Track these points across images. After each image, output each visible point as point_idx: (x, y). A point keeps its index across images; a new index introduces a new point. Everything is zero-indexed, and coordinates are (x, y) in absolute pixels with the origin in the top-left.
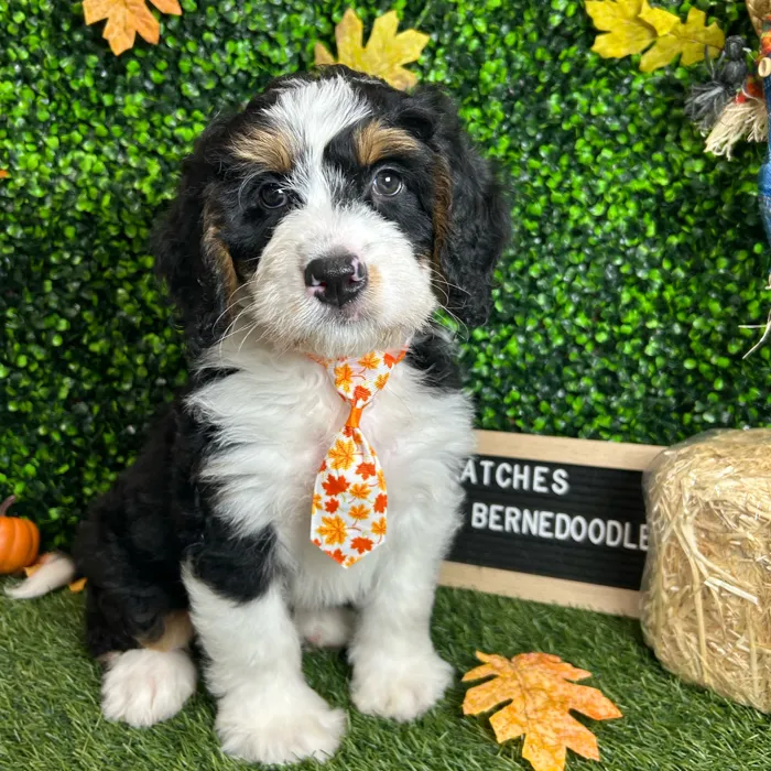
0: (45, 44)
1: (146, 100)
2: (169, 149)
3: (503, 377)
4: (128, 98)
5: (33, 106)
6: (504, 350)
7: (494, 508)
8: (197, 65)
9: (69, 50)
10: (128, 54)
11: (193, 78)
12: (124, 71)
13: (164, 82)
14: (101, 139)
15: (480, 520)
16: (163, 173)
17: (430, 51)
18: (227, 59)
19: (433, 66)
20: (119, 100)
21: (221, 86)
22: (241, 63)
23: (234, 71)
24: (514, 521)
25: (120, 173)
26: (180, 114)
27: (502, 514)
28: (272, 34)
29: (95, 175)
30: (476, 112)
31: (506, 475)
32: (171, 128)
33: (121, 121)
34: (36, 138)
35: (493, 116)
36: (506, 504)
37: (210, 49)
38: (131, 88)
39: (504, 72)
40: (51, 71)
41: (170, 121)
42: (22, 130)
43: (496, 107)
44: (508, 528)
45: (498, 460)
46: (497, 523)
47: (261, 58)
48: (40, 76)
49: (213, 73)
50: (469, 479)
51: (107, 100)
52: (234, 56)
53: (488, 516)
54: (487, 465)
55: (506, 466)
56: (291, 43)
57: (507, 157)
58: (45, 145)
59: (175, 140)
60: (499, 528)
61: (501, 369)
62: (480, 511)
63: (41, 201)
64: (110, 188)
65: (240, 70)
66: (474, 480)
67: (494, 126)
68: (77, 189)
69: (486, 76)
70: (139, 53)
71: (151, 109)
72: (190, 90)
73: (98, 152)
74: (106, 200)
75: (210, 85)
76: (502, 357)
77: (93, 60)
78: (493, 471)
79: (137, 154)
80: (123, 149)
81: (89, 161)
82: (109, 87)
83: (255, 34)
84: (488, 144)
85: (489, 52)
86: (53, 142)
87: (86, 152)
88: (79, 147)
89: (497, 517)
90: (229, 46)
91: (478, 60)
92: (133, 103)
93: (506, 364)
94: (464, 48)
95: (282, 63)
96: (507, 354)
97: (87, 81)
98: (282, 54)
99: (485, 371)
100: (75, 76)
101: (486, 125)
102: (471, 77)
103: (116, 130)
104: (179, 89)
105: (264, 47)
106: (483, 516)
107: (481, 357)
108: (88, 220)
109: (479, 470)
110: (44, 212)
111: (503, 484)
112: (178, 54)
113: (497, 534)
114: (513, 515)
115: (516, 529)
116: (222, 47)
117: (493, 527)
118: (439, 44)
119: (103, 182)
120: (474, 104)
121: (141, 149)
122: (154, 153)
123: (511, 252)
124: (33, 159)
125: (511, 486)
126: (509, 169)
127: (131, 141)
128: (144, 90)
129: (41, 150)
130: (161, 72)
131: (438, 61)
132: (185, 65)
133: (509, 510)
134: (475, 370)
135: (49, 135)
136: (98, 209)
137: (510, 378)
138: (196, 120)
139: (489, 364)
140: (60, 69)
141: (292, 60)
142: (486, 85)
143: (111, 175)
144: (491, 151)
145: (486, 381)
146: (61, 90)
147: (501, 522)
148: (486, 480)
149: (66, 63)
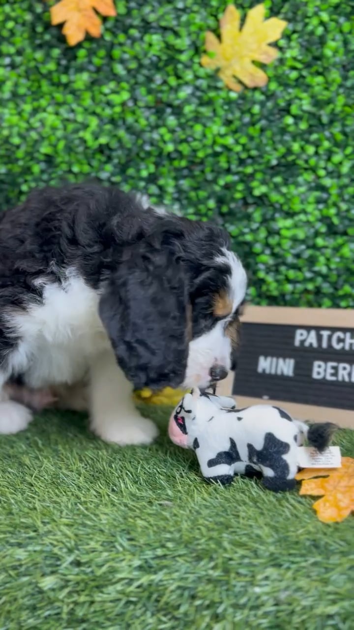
0: (26, 43)
1: (90, 77)
2: (103, 109)
3: (339, 276)
4: (78, 76)
5: (16, 85)
6: (339, 254)
7: (331, 364)
8: (125, 52)
9: (40, 46)
10: (79, 45)
11: (122, 61)
12: (75, 58)
13: (103, 65)
14: (59, 104)
15: (319, 373)
16: (100, 126)
17: (287, 37)
18: (145, 46)
19: (290, 47)
20: (72, 78)
21: (141, 66)
22: (155, 51)
23: (150, 55)
24: (345, 373)
25: (71, 127)
26: (112, 85)
27: (335, 368)
28: (177, 29)
29: (54, 129)
30: (320, 79)
31: (340, 340)
32: (105, 95)
33: (73, 92)
34: (17, 105)
35: (334, 81)
36: (339, 361)
37: (134, 40)
38: (81, 70)
39: (342, 50)
40: (29, 61)
41: (106, 90)
42: (8, 100)
43: (335, 75)
44: (340, 378)
45: (334, 330)
46: (332, 375)
47: (169, 46)
48: (21, 64)
49: (136, 58)
50: (311, 345)
51: (64, 79)
52: (150, 45)
53: (325, 370)
54: (325, 334)
55: (340, 334)
56: (189, 34)
57: (342, 111)
58: (23, 111)
59: (109, 104)
60: (334, 378)
61: (337, 269)
62: (319, 366)
63: (18, 147)
64: (65, 138)
65: (154, 55)
66: (315, 345)
67: (334, 88)
68: (43, 138)
69: (328, 52)
70: (87, 45)
71: (94, 83)
72: (119, 69)
73: (57, 114)
74: (61, 145)
75: (133, 65)
76: (337, 260)
77: (56, 52)
78: (330, 338)
79: (83, 113)
80: (73, 111)
81: (51, 119)
82: (66, 70)
83: (165, 29)
84: (329, 102)
85: (330, 36)
86: (27, 108)
87: (50, 113)
88: (44, 110)
89: (332, 371)
90: (147, 38)
91: (322, 41)
92: (82, 79)
93: (341, 266)
94: (312, 33)
95: (183, 48)
96: (342, 257)
97: (52, 66)
98: (183, 42)
99: (324, 270)
100: (44, 62)
101: (327, 89)
102: (317, 54)
103: (70, 98)
104: (112, 70)
105: (171, 38)
106: (321, 370)
107: (322, 259)
108: (49, 160)
109: (319, 338)
110: (20, 154)
111: (337, 346)
112: (112, 46)
113: (332, 383)
114: (344, 369)
115: (347, 379)
116: (142, 39)
117: (329, 378)
118: (294, 32)
119: (59, 133)
120: (318, 73)
121: (86, 110)
122: (94, 113)
123: (346, 181)
124: (15, 119)
125: (343, 348)
126: (344, 119)
127: (79, 105)
128: (88, 71)
129: (20, 114)
130: (102, 58)
131: (293, 44)
132: (117, 53)
133: (342, 365)
134: (316, 268)
135: (25, 102)
136: (56, 152)
137: (344, 277)
138: (123, 89)
139: (328, 266)
140: (35, 59)
141: (190, 46)
142: (328, 59)
143: (65, 128)
144: (331, 106)
145: (325, 277)
146: (33, 73)
147: (335, 374)
148: (325, 345)
149: (39, 55)
